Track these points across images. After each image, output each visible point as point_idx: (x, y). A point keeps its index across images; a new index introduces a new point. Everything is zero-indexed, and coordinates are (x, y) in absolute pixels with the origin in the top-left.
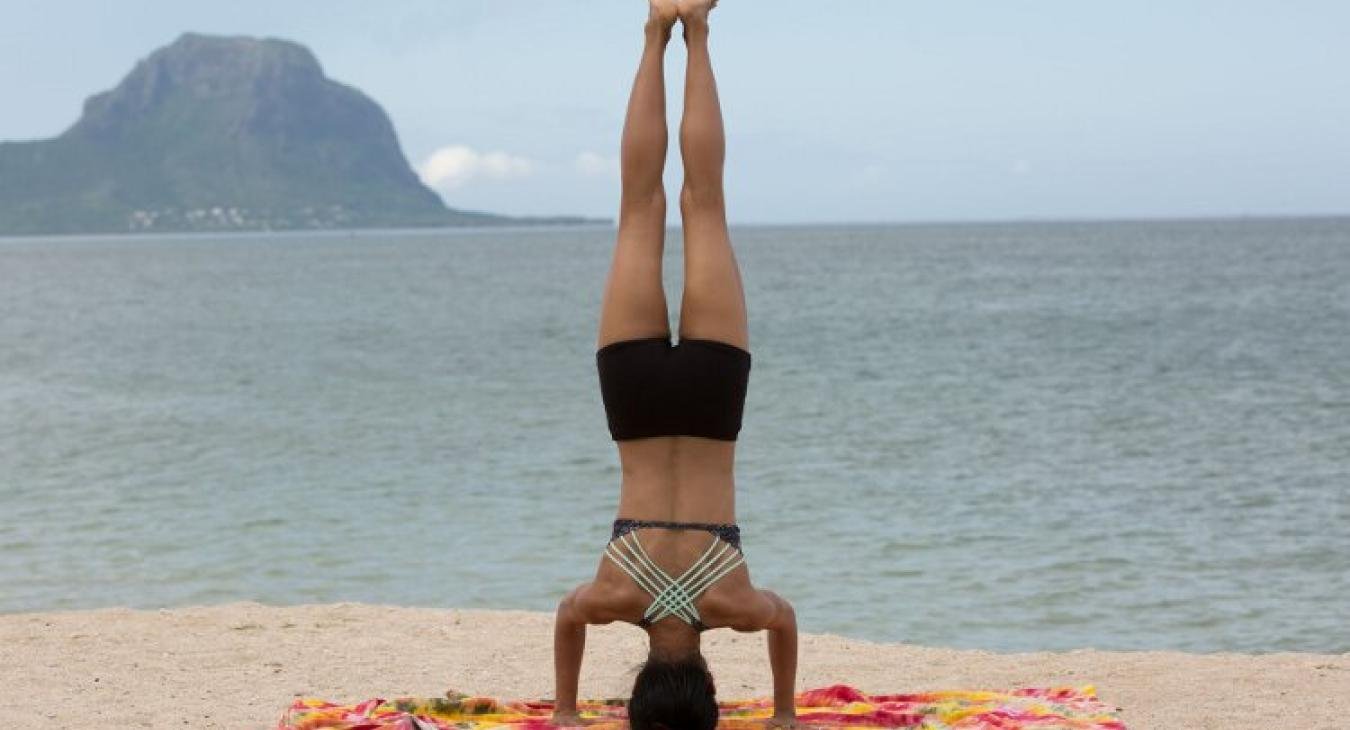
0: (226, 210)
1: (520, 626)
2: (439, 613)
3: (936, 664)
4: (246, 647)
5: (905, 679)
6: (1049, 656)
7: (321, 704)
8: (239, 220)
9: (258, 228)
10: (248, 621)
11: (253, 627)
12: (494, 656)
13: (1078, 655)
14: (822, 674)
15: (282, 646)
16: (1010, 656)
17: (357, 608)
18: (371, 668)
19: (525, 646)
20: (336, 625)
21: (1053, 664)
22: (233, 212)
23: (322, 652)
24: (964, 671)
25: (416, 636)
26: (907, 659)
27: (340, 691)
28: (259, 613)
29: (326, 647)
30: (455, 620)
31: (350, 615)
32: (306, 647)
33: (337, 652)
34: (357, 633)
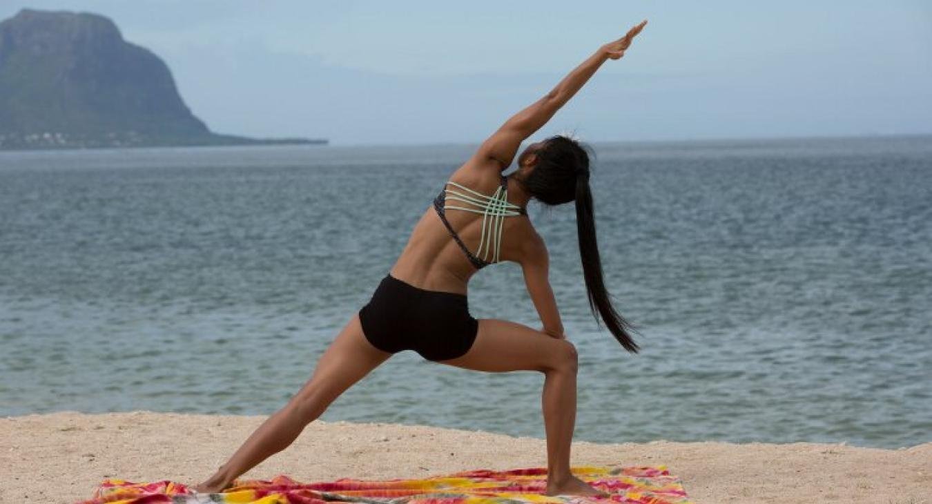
0: (53, 135)
2: (206, 418)
4: (69, 444)
6: (635, 446)
7: (122, 483)
8: (63, 142)
9: (76, 147)
10: (70, 425)
11: (74, 429)
13: (655, 445)
15: (94, 442)
16: (607, 446)
17: (148, 416)
18: (158, 457)
20: (133, 427)
21: (637, 451)
22: (59, 136)
23: (123, 446)
25: (190, 434)
26: (535, 448)
27: (136, 474)
28: (79, 419)
29: (126, 443)
30: (217, 423)
31: (143, 419)
32: (112, 442)
33: (134, 446)
34: (148, 433)
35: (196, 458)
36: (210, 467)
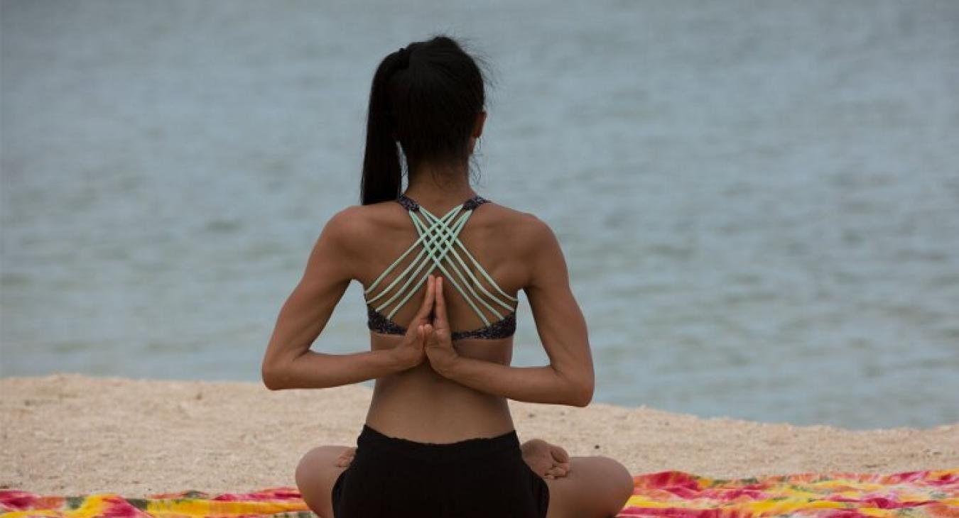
2: (175, 386)
3: (773, 443)
5: (738, 461)
6: (911, 433)
12: (243, 437)
13: (946, 432)
14: (637, 456)
16: (863, 433)
17: (77, 382)
18: (93, 453)
19: (281, 424)
20: (50, 402)
21: (916, 443)
23: (32, 435)
24: (808, 450)
25: (148, 413)
26: (738, 436)
27: (56, 482)
29: (39, 429)
30: (195, 394)
31: (67, 389)
32: (14, 428)
33: (52, 434)
34: (76, 411)
35: (160, 455)
36: (184, 467)
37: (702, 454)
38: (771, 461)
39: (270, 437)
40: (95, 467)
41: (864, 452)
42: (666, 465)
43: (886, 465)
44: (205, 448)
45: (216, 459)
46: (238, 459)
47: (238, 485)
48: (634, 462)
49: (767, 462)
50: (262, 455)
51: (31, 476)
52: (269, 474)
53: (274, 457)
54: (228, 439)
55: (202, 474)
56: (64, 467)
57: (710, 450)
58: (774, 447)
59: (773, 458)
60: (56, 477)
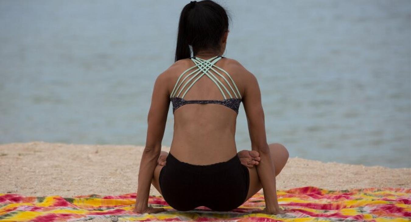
1: (131, 154)
2: (87, 147)
3: (356, 174)
5: (340, 182)
12: (116, 170)
14: (293, 179)
16: (397, 170)
17: (42, 145)
18: (49, 177)
19: (134, 164)
20: (29, 154)
23: (22, 169)
24: (372, 177)
25: (74, 159)
26: (340, 171)
27: (32, 190)
29: (25, 166)
30: (95, 151)
31: (37, 148)
32: (13, 166)
33: (31, 169)
34: (41, 158)
35: (79, 178)
36: (90, 184)
37: (323, 179)
38: (355, 182)
39: (128, 170)
40: (50, 184)
41: (398, 178)
42: (307, 184)
43: (408, 184)
44: (100, 175)
45: (104, 180)
46: (114, 180)
47: (114, 192)
48: (292, 182)
49: (353, 182)
50: (125, 178)
51: (21, 188)
52: (128, 187)
53: (130, 179)
54: (110, 171)
55: (98, 187)
56: (36, 183)
57: (327, 177)
58: (356, 176)
59: (355, 181)
60: (32, 188)
